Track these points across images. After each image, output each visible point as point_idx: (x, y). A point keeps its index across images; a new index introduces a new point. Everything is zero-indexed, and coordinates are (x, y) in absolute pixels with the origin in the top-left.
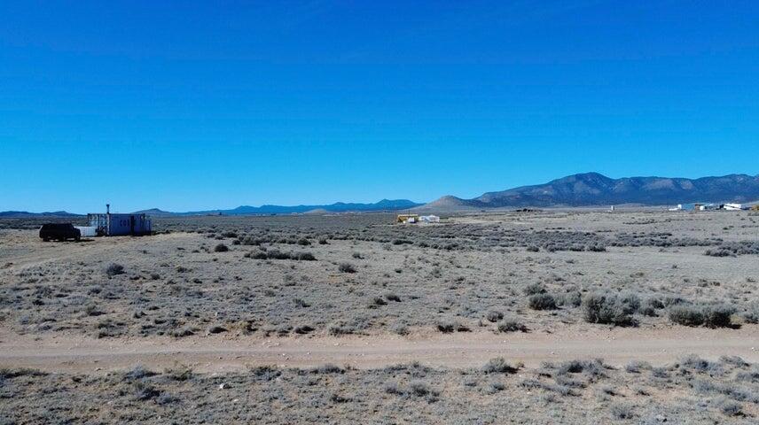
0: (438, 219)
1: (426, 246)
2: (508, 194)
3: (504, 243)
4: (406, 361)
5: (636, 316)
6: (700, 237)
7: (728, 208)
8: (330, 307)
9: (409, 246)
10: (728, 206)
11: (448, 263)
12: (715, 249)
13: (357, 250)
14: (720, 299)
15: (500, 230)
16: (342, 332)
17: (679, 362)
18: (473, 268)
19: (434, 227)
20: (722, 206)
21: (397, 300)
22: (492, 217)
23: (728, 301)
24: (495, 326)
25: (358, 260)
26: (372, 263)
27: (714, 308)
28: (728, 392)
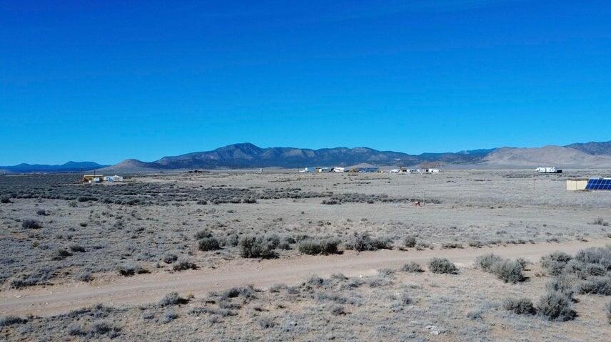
0: (121, 179)
1: (110, 202)
2: (183, 158)
3: (179, 198)
4: (91, 304)
5: (277, 250)
6: (319, 191)
7: (336, 171)
8: (12, 261)
9: (94, 202)
10: (337, 169)
11: (131, 217)
12: (328, 199)
13: (41, 207)
14: (331, 234)
15: (175, 187)
16: (25, 285)
17: (306, 281)
18: (152, 219)
19: (118, 185)
20: (332, 169)
21: (82, 250)
22: (169, 177)
23: (336, 235)
24: (171, 267)
25: (42, 216)
26: (58, 219)
27: (327, 241)
28: (336, 299)
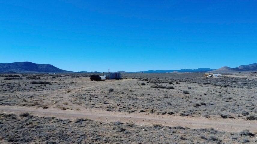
0: (221, 75)
1: (216, 85)
2: (251, 66)
3: (249, 85)
4: (208, 127)
8: (180, 106)
9: (209, 85)
11: (225, 92)
13: (189, 86)
15: (247, 80)
16: (184, 115)
18: (235, 94)
19: (219, 78)
21: (205, 105)
22: (244, 75)
24: (245, 117)
25: (190, 89)
26: (195, 91)
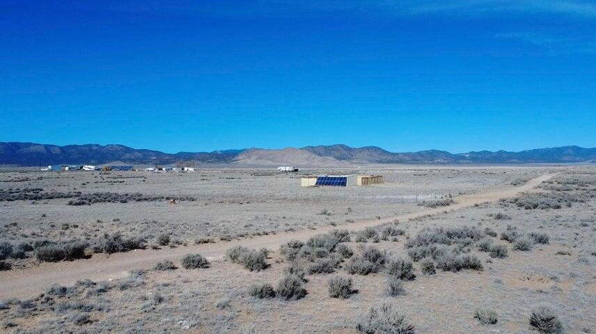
5: (8, 261)
6: (65, 191)
7: (86, 169)
12: (76, 200)
14: (78, 237)
17: (43, 292)
20: (82, 167)
23: (83, 238)
27: (72, 245)
28: (80, 307)
